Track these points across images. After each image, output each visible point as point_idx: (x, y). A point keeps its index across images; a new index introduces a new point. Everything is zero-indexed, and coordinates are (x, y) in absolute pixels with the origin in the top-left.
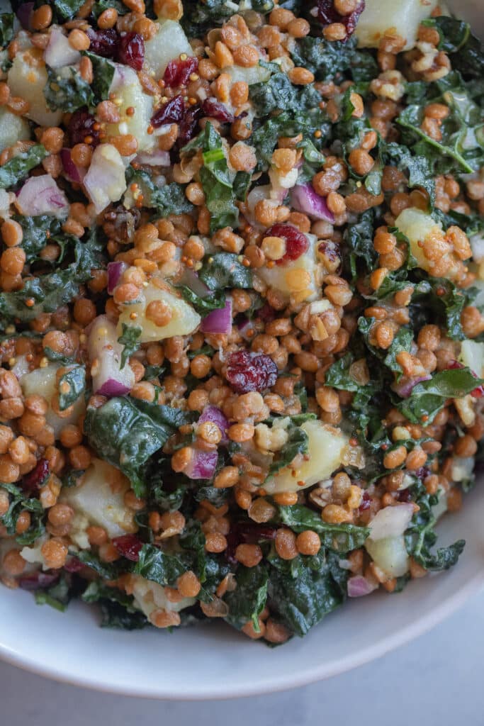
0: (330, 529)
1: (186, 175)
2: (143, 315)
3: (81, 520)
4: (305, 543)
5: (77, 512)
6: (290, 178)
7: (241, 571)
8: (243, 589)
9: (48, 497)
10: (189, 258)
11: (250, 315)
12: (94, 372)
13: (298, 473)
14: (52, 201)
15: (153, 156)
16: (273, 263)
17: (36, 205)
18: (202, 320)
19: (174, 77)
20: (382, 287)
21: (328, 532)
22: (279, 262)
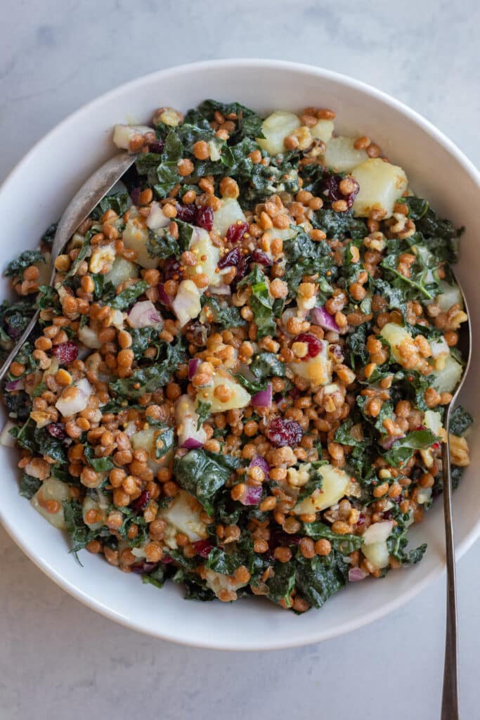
0: (338, 538)
1: (241, 301)
2: (212, 394)
3: (171, 530)
4: (321, 548)
5: (168, 524)
6: (311, 303)
7: (278, 565)
8: (279, 577)
9: (149, 515)
10: (243, 356)
11: (284, 394)
12: (179, 433)
13: (316, 501)
14: (152, 318)
15: (219, 288)
16: (299, 360)
17: (141, 321)
18: (252, 398)
19: (233, 235)
20: (372, 376)
21: (336, 540)
22: (303, 359)
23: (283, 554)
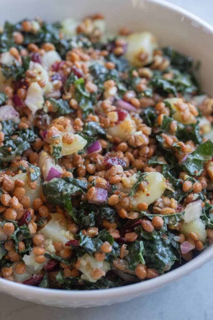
0: (166, 215)
1: (69, 95)
2: (61, 141)
3: (49, 241)
4: (156, 220)
5: (47, 237)
6: (113, 91)
7: (130, 244)
8: (132, 251)
10: (76, 126)
11: (108, 149)
12: (44, 168)
13: (146, 190)
14: (12, 114)
15: (53, 93)
16: (114, 124)
17: (6, 116)
18: (88, 142)
19: (56, 68)
20: (163, 121)
21: (165, 216)
22: (116, 123)
23: (131, 236)
